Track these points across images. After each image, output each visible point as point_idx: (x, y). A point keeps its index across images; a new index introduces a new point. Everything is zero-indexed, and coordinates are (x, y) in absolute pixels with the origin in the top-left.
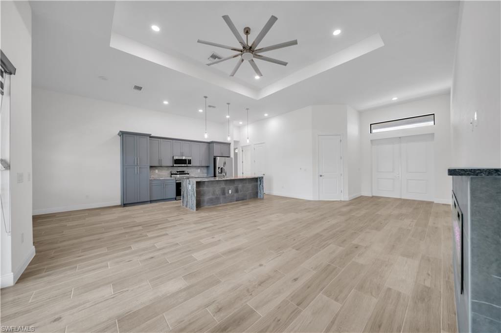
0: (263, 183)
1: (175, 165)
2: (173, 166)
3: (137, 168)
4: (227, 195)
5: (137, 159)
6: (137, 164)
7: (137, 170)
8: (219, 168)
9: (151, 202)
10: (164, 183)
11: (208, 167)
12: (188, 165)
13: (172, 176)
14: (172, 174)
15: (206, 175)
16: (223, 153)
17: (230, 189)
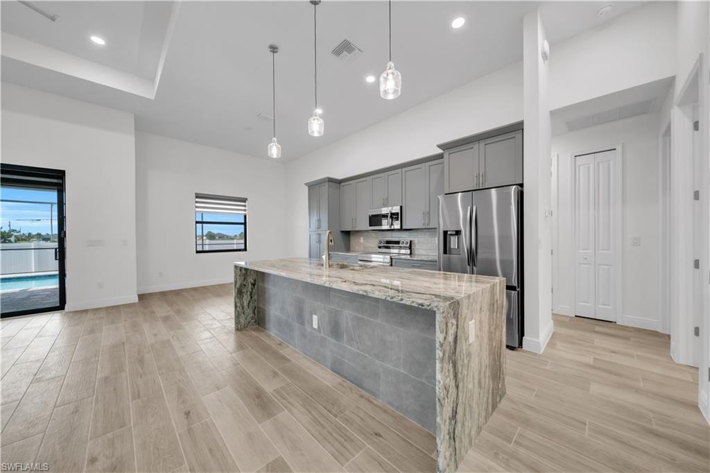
1: (370, 228)
12: (393, 227)
13: (379, 250)
14: (379, 247)
16: (485, 175)
17: (316, 314)
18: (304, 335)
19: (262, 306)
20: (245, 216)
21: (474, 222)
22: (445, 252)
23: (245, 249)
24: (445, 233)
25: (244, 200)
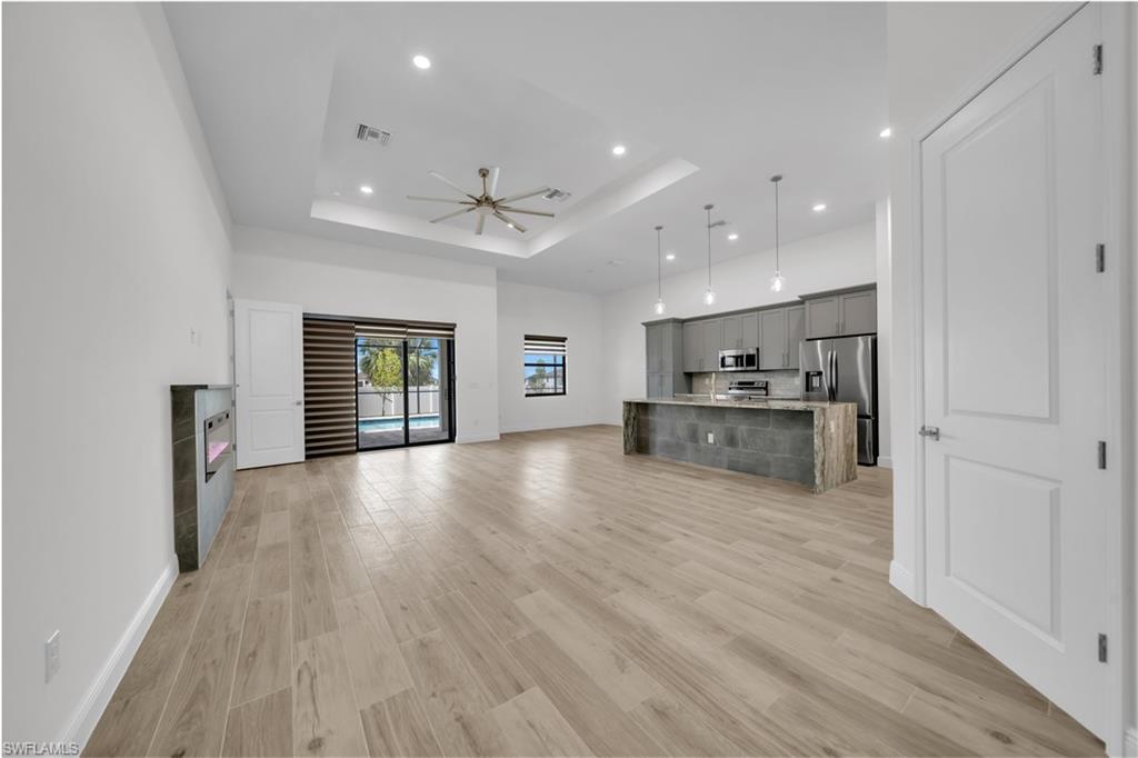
1: (722, 369)
3: (658, 376)
6: (659, 369)
12: (748, 368)
14: (730, 388)
16: (844, 326)
17: (711, 432)
18: (698, 450)
19: (643, 435)
20: (564, 358)
21: (835, 365)
22: (807, 390)
23: (564, 393)
24: (808, 374)
25: (563, 340)
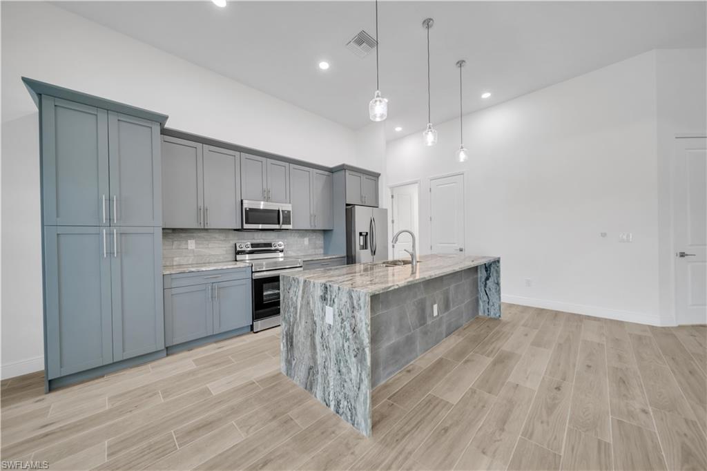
0: (498, 276)
1: (246, 226)
2: (242, 230)
3: (110, 234)
4: (429, 322)
5: (110, 200)
6: (110, 219)
7: (110, 244)
8: (361, 234)
9: (169, 350)
10: (214, 285)
11: (326, 232)
12: (284, 227)
13: (239, 257)
14: (238, 253)
15: (322, 251)
17: (436, 303)
